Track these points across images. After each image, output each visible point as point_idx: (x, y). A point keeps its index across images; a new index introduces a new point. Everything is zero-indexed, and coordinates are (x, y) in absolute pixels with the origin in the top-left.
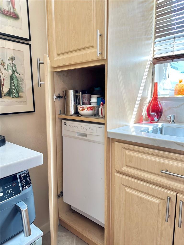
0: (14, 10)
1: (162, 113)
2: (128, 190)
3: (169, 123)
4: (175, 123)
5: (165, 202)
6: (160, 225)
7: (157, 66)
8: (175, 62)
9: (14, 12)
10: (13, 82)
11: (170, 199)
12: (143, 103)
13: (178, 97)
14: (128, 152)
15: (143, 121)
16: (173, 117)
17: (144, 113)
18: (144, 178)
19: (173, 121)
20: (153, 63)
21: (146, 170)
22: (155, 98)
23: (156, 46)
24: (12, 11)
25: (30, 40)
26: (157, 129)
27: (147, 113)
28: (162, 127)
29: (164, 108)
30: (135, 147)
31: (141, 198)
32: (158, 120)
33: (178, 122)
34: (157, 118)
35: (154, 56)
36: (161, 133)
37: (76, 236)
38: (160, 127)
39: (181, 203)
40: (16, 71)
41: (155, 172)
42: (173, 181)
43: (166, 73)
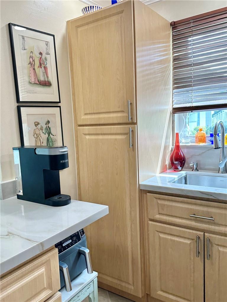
0: (48, 79)
1: (185, 162)
2: (162, 235)
3: (193, 170)
4: (198, 171)
5: (195, 241)
6: (192, 263)
7: (176, 115)
8: (195, 113)
9: (48, 80)
10: (49, 143)
11: (199, 238)
12: (166, 152)
13: (200, 146)
14: (160, 202)
15: (167, 170)
16: (196, 165)
17: (168, 162)
18: (176, 223)
19: (196, 169)
20: (172, 112)
21: (177, 215)
22: (178, 147)
23: (174, 100)
24: (46, 80)
25: (60, 102)
26: (182, 177)
27: (170, 162)
28: (186, 175)
29: (186, 156)
30: (167, 196)
31: (174, 241)
32: (182, 168)
33: (201, 169)
34: (181, 167)
35: (173, 106)
36: (186, 183)
37: (108, 291)
38: (184, 176)
39: (208, 240)
40: (50, 133)
41: (185, 217)
42: (200, 223)
43: (186, 122)
